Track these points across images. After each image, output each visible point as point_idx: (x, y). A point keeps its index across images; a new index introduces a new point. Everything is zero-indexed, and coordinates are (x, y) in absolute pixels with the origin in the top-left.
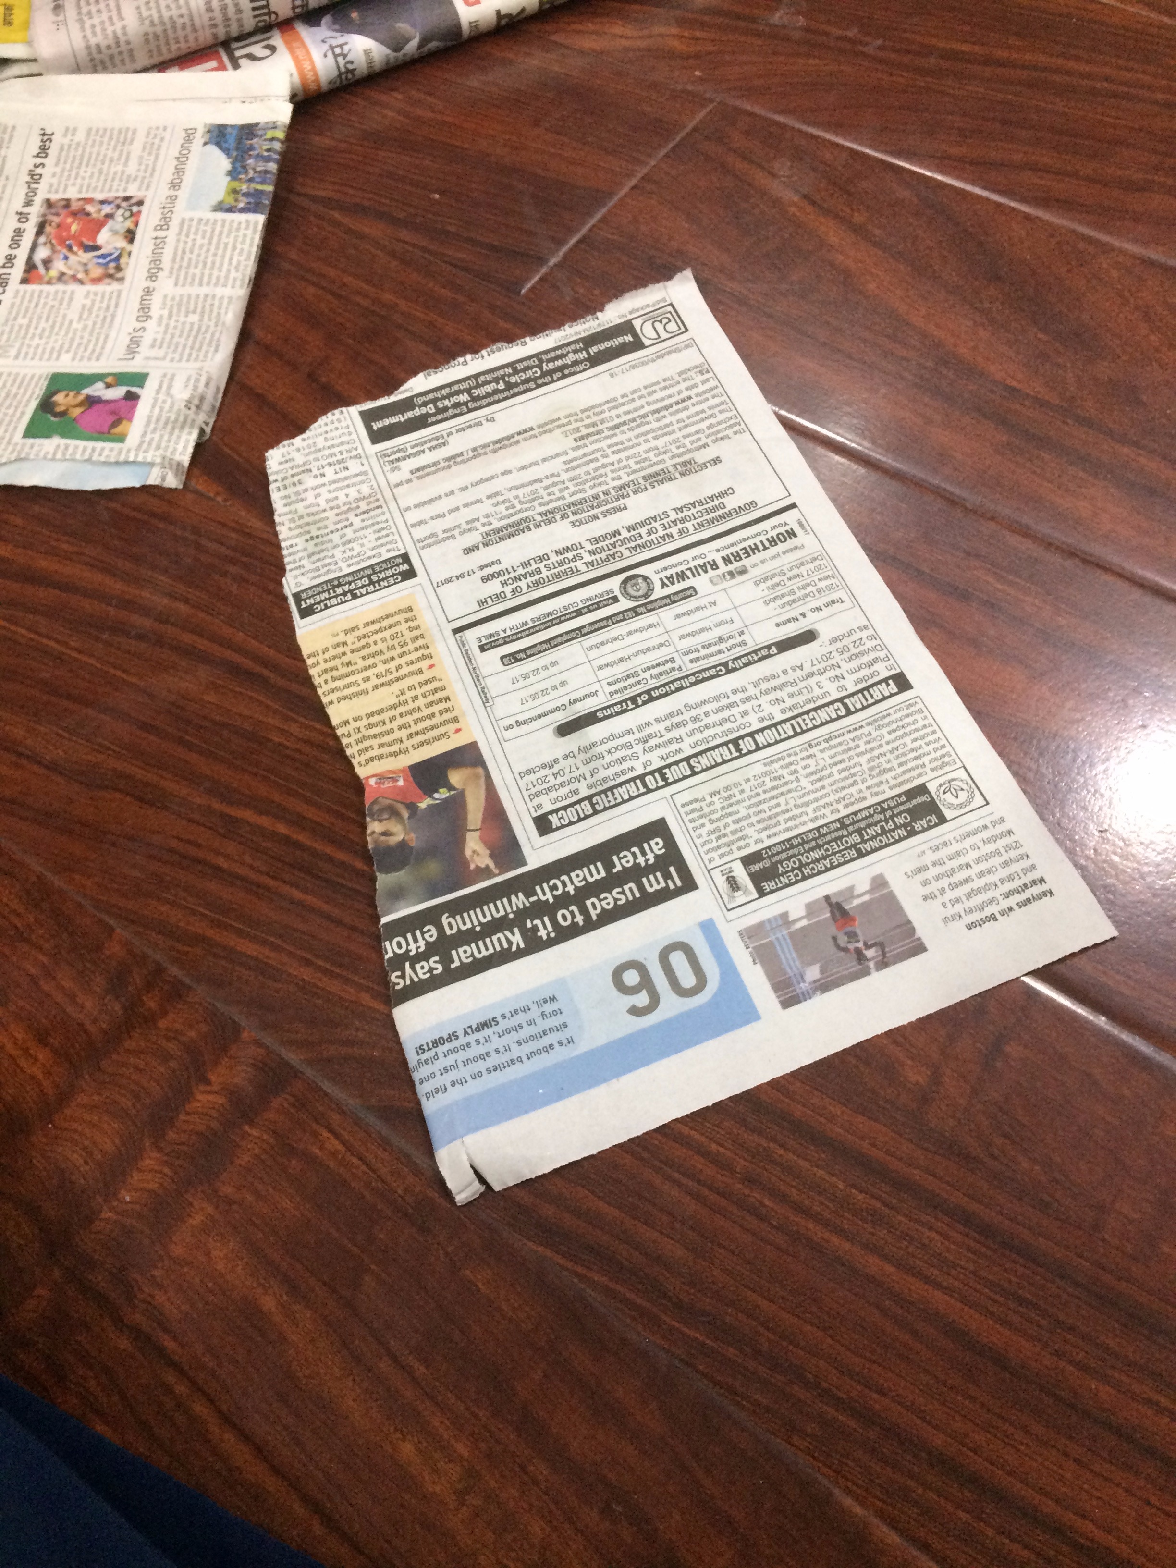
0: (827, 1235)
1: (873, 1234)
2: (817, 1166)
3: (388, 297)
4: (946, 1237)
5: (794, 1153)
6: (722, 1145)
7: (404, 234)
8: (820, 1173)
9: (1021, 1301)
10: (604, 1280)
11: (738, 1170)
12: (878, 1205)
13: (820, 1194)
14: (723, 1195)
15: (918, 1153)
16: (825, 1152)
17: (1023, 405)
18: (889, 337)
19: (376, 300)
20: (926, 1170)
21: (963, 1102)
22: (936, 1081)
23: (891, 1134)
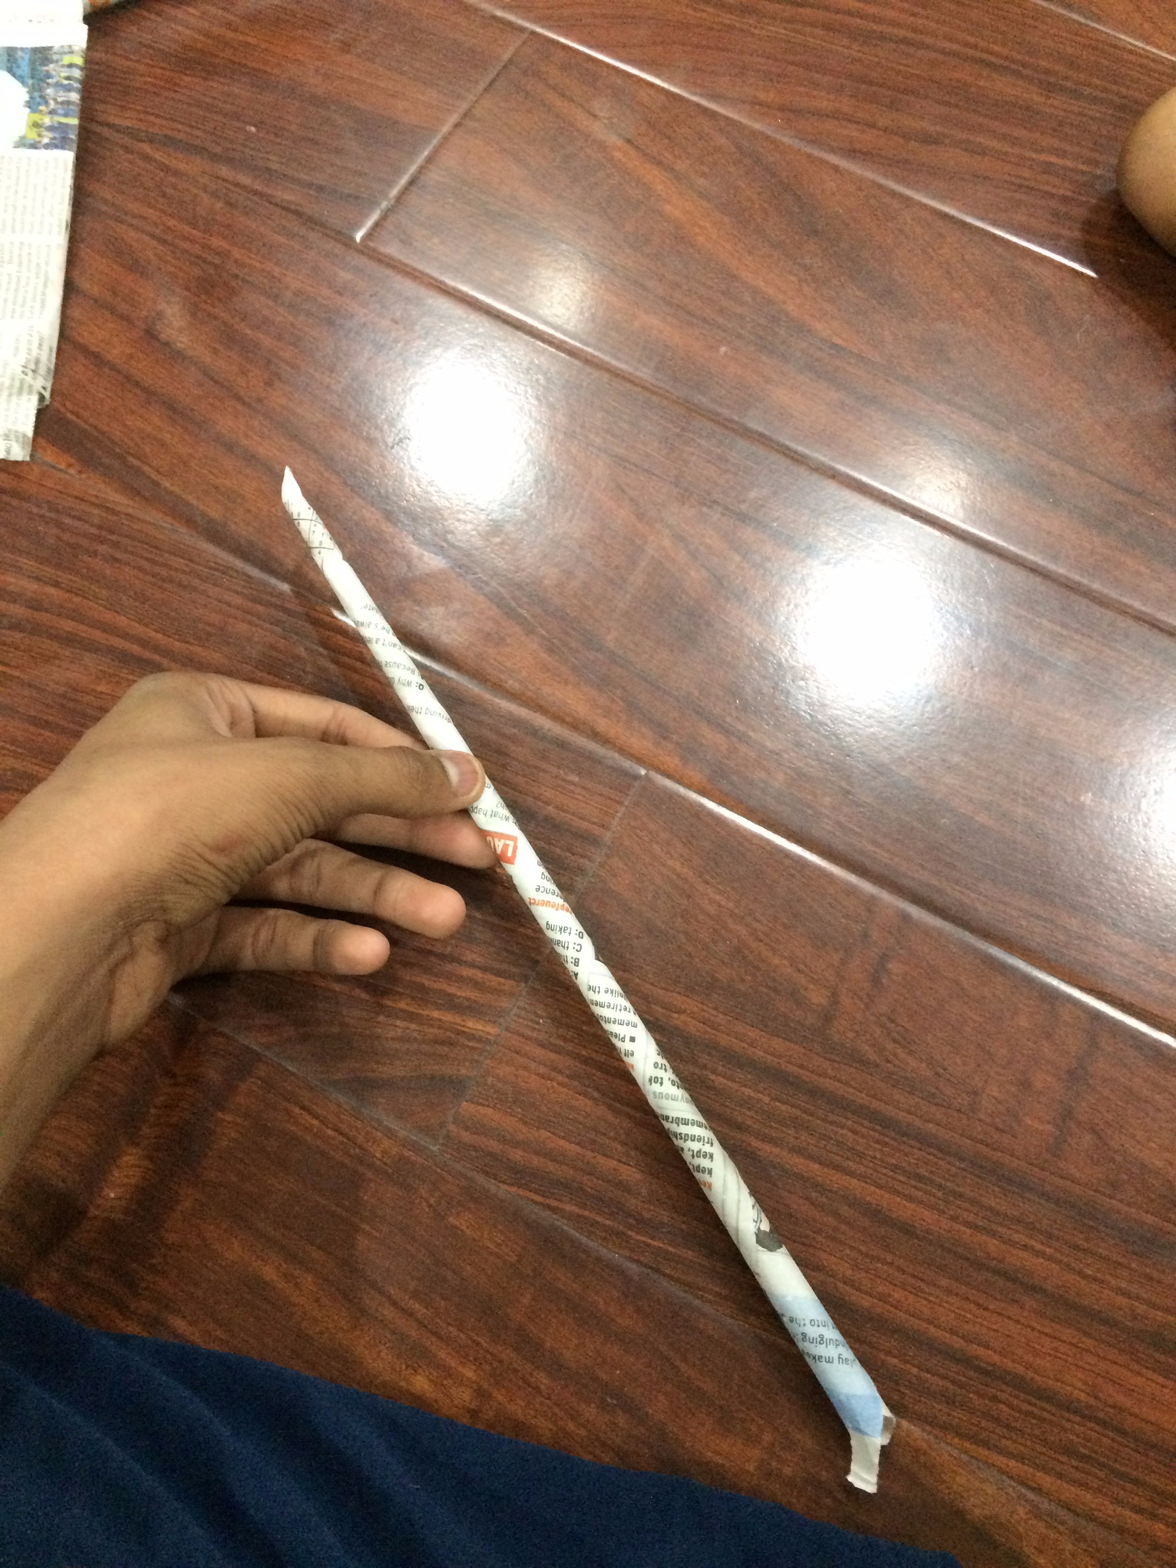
1: (797, 1138)
3: (216, 242)
4: (855, 1132)
7: (224, 171)
9: (920, 1178)
10: (575, 1209)
12: (799, 1113)
13: (749, 1109)
15: (826, 1064)
16: (750, 1073)
17: (850, 364)
18: (723, 293)
19: (206, 247)
20: (834, 1078)
21: (859, 1016)
22: (835, 1000)
23: (803, 1051)
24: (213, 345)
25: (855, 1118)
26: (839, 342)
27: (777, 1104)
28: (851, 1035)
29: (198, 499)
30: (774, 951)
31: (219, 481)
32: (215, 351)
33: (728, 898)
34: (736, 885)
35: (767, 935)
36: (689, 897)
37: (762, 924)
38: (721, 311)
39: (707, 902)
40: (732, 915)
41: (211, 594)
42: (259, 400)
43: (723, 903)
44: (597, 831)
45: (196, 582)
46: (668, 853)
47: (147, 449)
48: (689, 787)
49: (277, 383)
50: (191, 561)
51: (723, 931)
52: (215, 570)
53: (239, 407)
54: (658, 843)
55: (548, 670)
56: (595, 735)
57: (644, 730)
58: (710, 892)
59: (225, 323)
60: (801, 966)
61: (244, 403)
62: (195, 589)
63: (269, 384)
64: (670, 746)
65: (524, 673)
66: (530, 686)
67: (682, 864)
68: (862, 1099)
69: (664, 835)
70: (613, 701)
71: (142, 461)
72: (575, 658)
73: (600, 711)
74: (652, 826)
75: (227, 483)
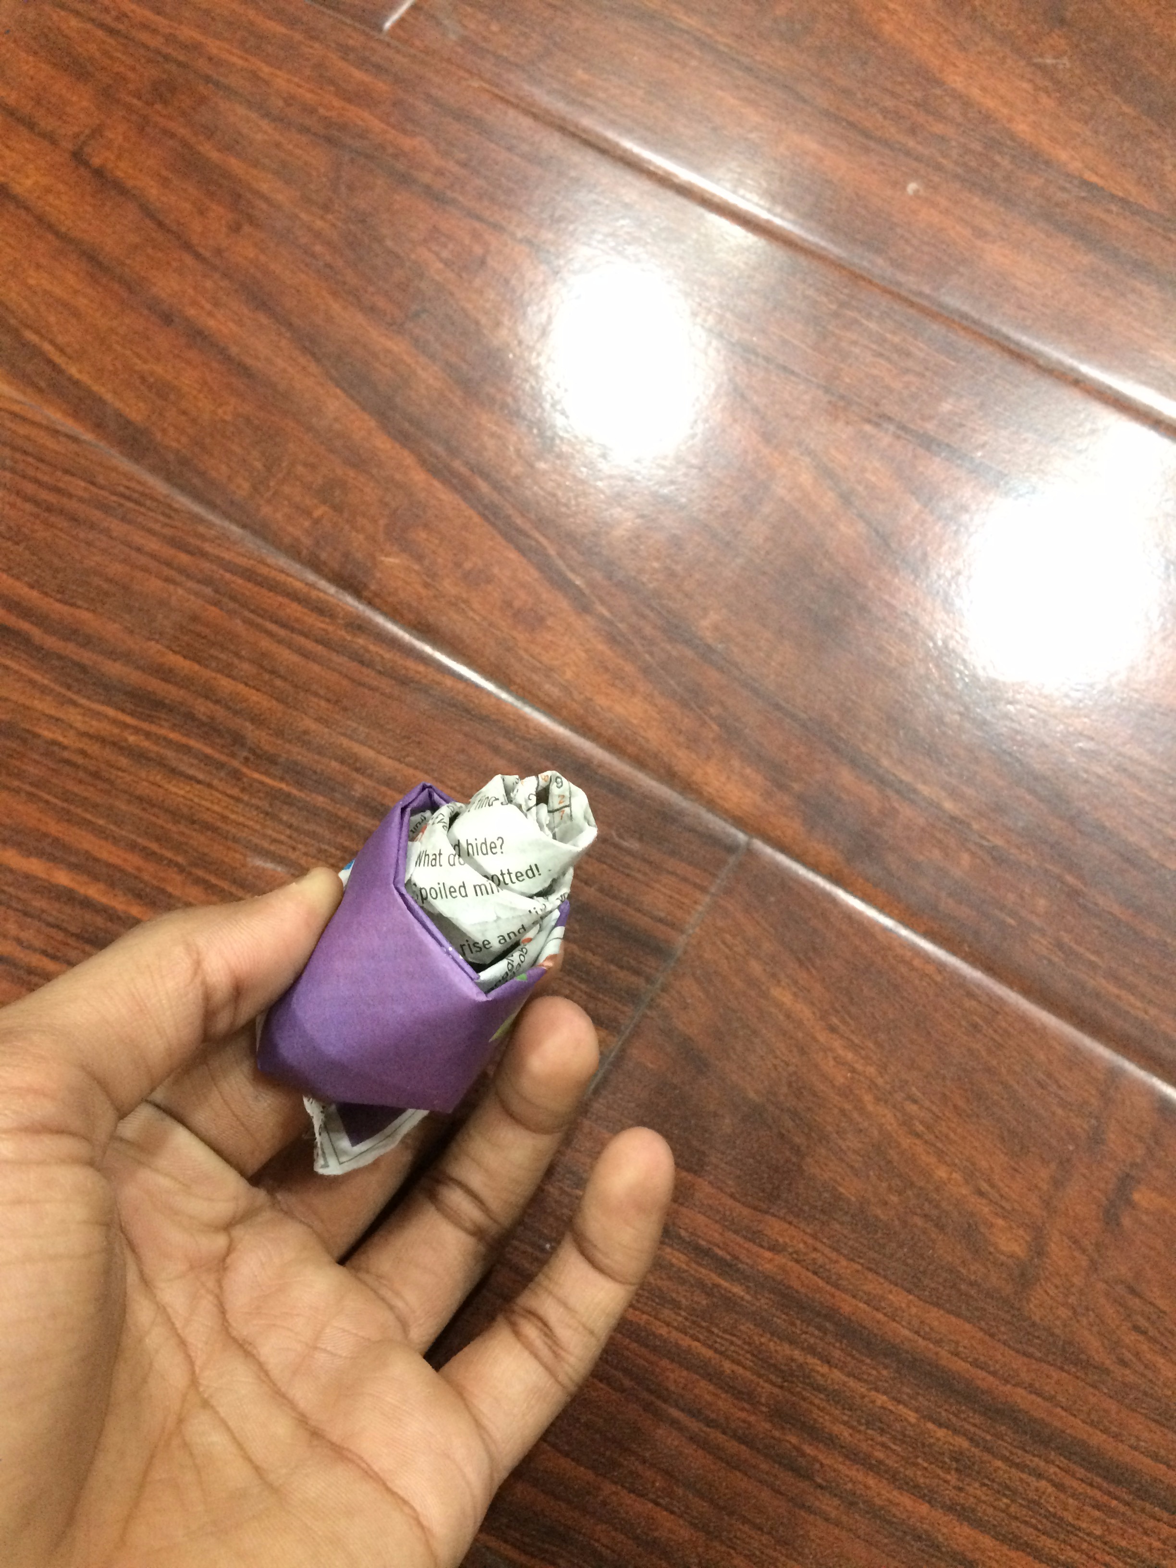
0: (895, 1495)
1: (961, 1489)
3: (187, 33)
4: (1060, 1487)
5: (841, 1369)
12: (966, 1444)
13: (882, 1431)
15: (1018, 1362)
16: (886, 1367)
17: (1109, 211)
18: (917, 105)
19: (170, 39)
20: (1031, 1388)
21: (1077, 1280)
22: (1039, 1250)
23: (980, 1335)
24: (164, 173)
25: (1063, 1461)
26: (1094, 179)
27: (930, 1425)
28: (1064, 1312)
29: (115, 392)
30: (940, 1155)
31: (146, 367)
32: (165, 182)
33: (867, 1059)
34: (882, 1036)
35: (928, 1128)
36: (802, 1051)
37: (921, 1107)
38: (913, 131)
39: (832, 1063)
40: (873, 1086)
41: (115, 534)
42: (219, 252)
43: (859, 1067)
44: (661, 931)
45: (97, 515)
46: (774, 975)
47: (52, 319)
48: (815, 867)
49: (247, 228)
50: (93, 483)
51: (855, 1115)
52: (129, 499)
53: (189, 260)
54: (758, 958)
55: (607, 669)
56: (670, 776)
57: (748, 771)
58: (837, 1044)
59: (185, 143)
60: (985, 1186)
61: (198, 256)
62: (92, 526)
63: (236, 228)
64: (787, 800)
65: (569, 675)
66: (575, 694)
67: (795, 995)
68: (1078, 1428)
69: (767, 947)
70: (704, 724)
71: (42, 336)
72: (651, 654)
73: (682, 739)
74: (751, 931)
75: (159, 369)
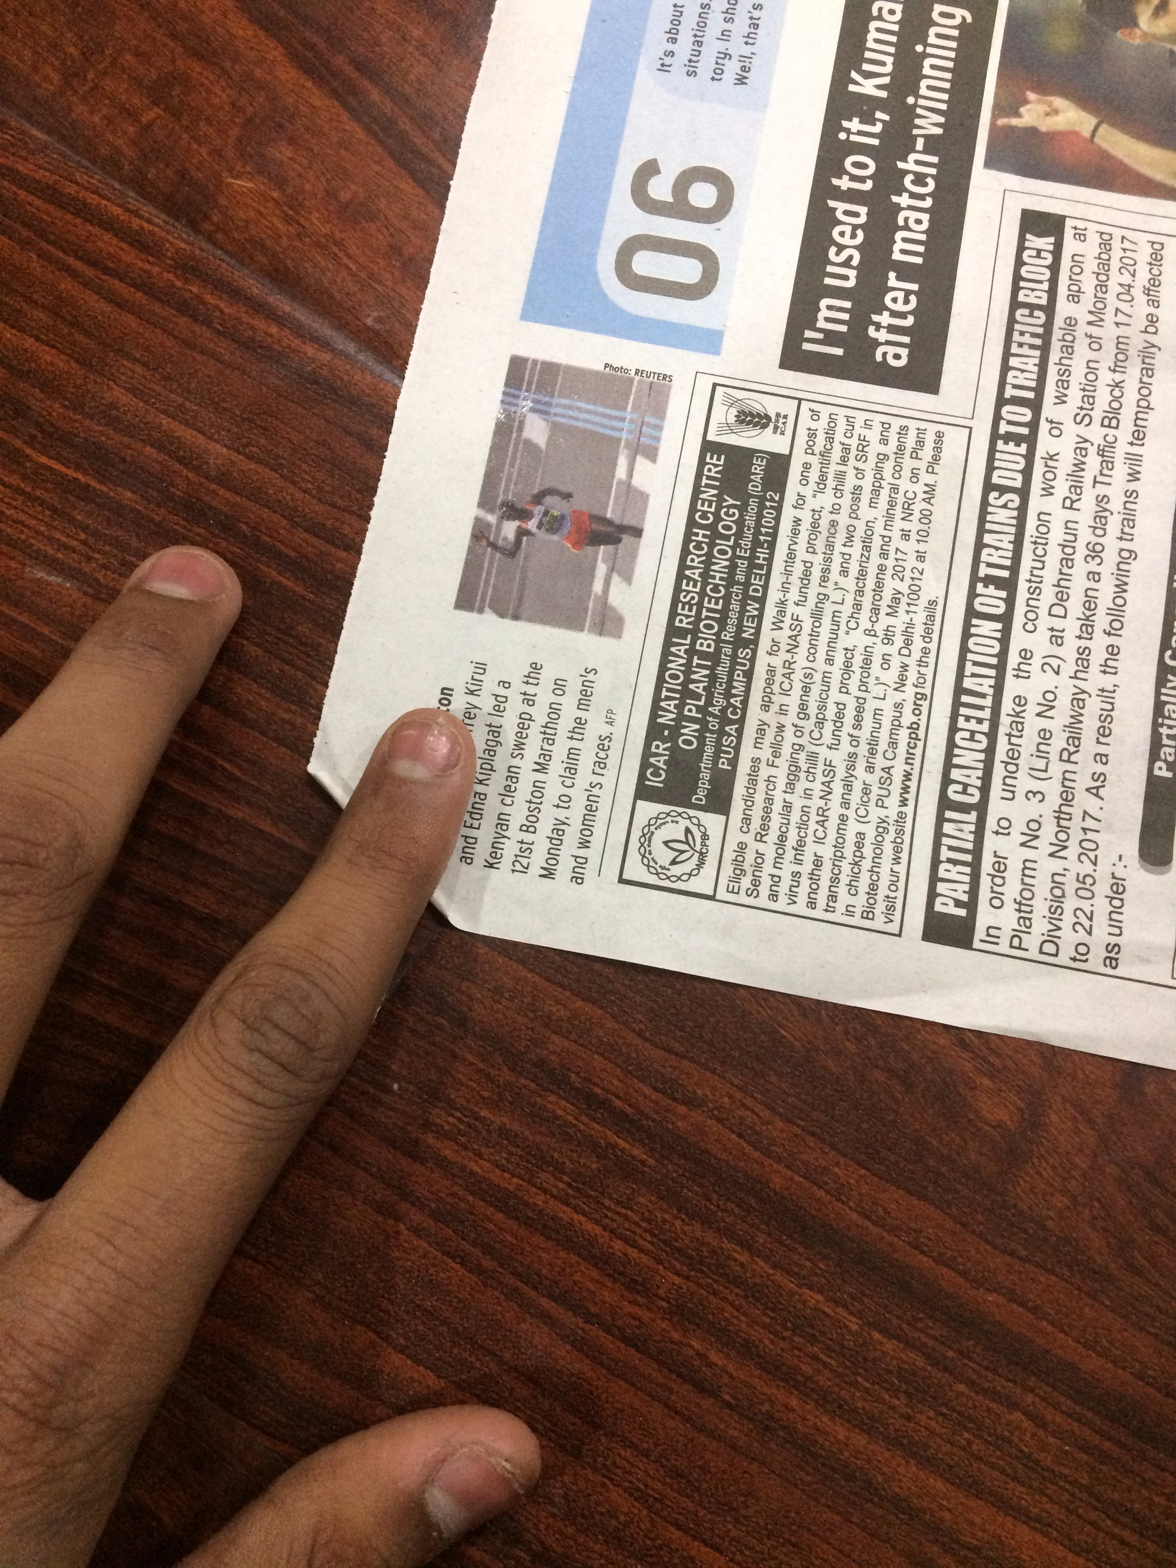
2: (811, 1288)
6: (634, 1245)
8: (814, 1298)
11: (661, 1292)
14: (630, 1342)
